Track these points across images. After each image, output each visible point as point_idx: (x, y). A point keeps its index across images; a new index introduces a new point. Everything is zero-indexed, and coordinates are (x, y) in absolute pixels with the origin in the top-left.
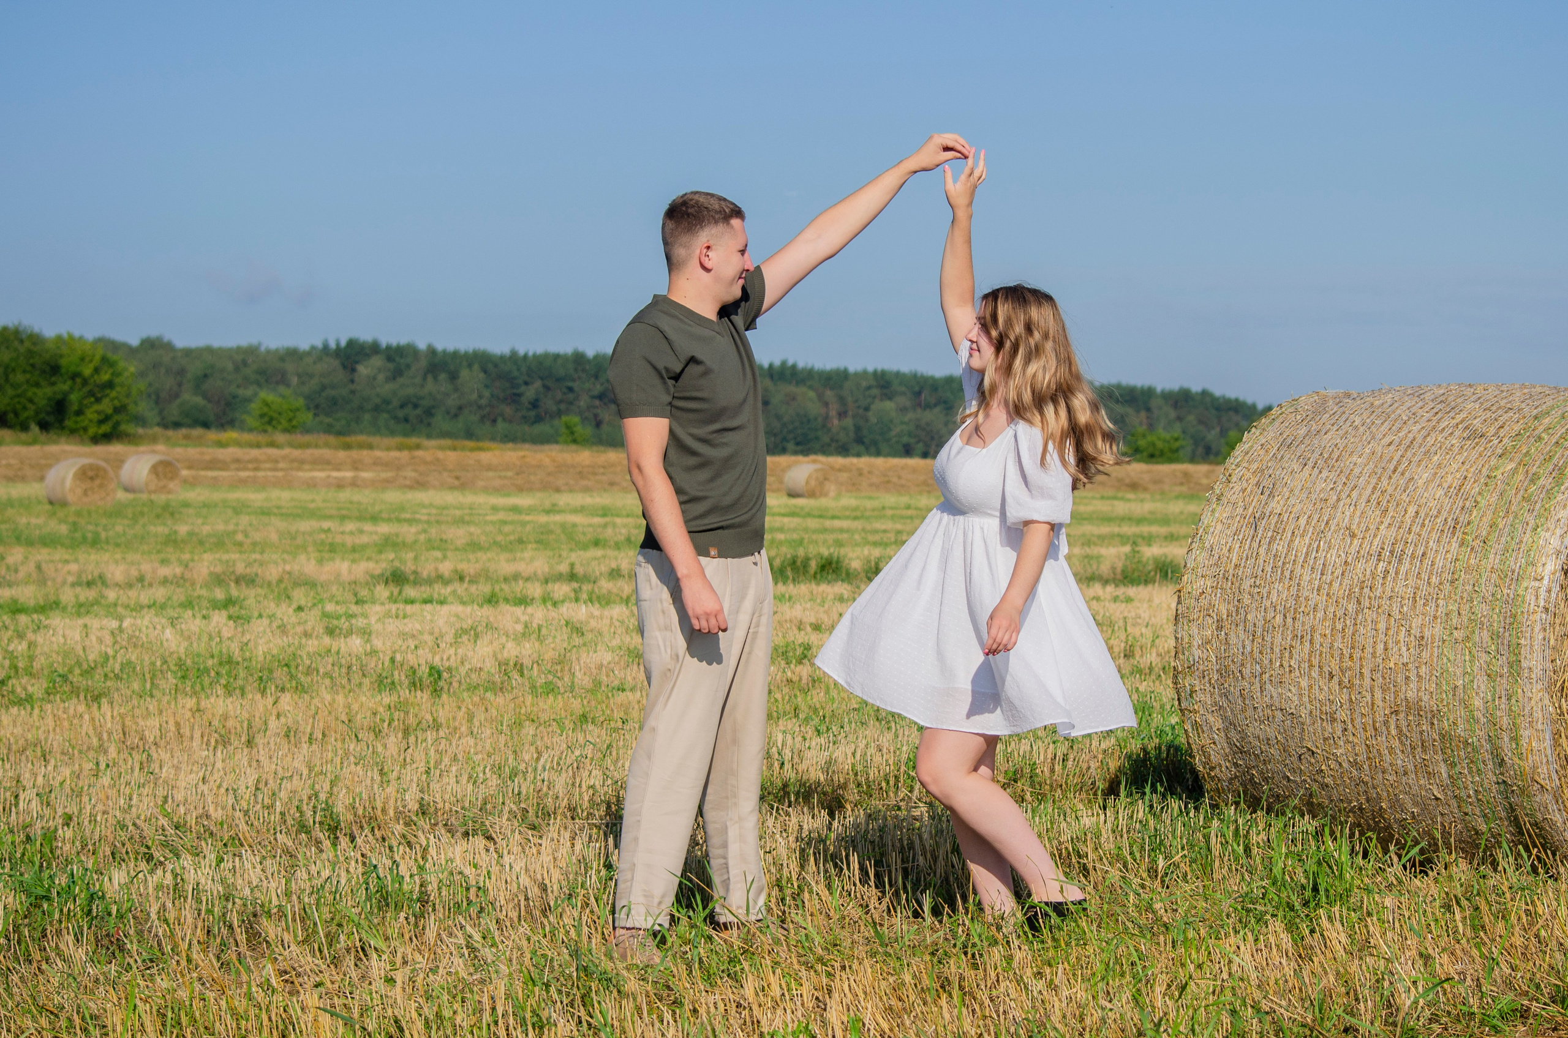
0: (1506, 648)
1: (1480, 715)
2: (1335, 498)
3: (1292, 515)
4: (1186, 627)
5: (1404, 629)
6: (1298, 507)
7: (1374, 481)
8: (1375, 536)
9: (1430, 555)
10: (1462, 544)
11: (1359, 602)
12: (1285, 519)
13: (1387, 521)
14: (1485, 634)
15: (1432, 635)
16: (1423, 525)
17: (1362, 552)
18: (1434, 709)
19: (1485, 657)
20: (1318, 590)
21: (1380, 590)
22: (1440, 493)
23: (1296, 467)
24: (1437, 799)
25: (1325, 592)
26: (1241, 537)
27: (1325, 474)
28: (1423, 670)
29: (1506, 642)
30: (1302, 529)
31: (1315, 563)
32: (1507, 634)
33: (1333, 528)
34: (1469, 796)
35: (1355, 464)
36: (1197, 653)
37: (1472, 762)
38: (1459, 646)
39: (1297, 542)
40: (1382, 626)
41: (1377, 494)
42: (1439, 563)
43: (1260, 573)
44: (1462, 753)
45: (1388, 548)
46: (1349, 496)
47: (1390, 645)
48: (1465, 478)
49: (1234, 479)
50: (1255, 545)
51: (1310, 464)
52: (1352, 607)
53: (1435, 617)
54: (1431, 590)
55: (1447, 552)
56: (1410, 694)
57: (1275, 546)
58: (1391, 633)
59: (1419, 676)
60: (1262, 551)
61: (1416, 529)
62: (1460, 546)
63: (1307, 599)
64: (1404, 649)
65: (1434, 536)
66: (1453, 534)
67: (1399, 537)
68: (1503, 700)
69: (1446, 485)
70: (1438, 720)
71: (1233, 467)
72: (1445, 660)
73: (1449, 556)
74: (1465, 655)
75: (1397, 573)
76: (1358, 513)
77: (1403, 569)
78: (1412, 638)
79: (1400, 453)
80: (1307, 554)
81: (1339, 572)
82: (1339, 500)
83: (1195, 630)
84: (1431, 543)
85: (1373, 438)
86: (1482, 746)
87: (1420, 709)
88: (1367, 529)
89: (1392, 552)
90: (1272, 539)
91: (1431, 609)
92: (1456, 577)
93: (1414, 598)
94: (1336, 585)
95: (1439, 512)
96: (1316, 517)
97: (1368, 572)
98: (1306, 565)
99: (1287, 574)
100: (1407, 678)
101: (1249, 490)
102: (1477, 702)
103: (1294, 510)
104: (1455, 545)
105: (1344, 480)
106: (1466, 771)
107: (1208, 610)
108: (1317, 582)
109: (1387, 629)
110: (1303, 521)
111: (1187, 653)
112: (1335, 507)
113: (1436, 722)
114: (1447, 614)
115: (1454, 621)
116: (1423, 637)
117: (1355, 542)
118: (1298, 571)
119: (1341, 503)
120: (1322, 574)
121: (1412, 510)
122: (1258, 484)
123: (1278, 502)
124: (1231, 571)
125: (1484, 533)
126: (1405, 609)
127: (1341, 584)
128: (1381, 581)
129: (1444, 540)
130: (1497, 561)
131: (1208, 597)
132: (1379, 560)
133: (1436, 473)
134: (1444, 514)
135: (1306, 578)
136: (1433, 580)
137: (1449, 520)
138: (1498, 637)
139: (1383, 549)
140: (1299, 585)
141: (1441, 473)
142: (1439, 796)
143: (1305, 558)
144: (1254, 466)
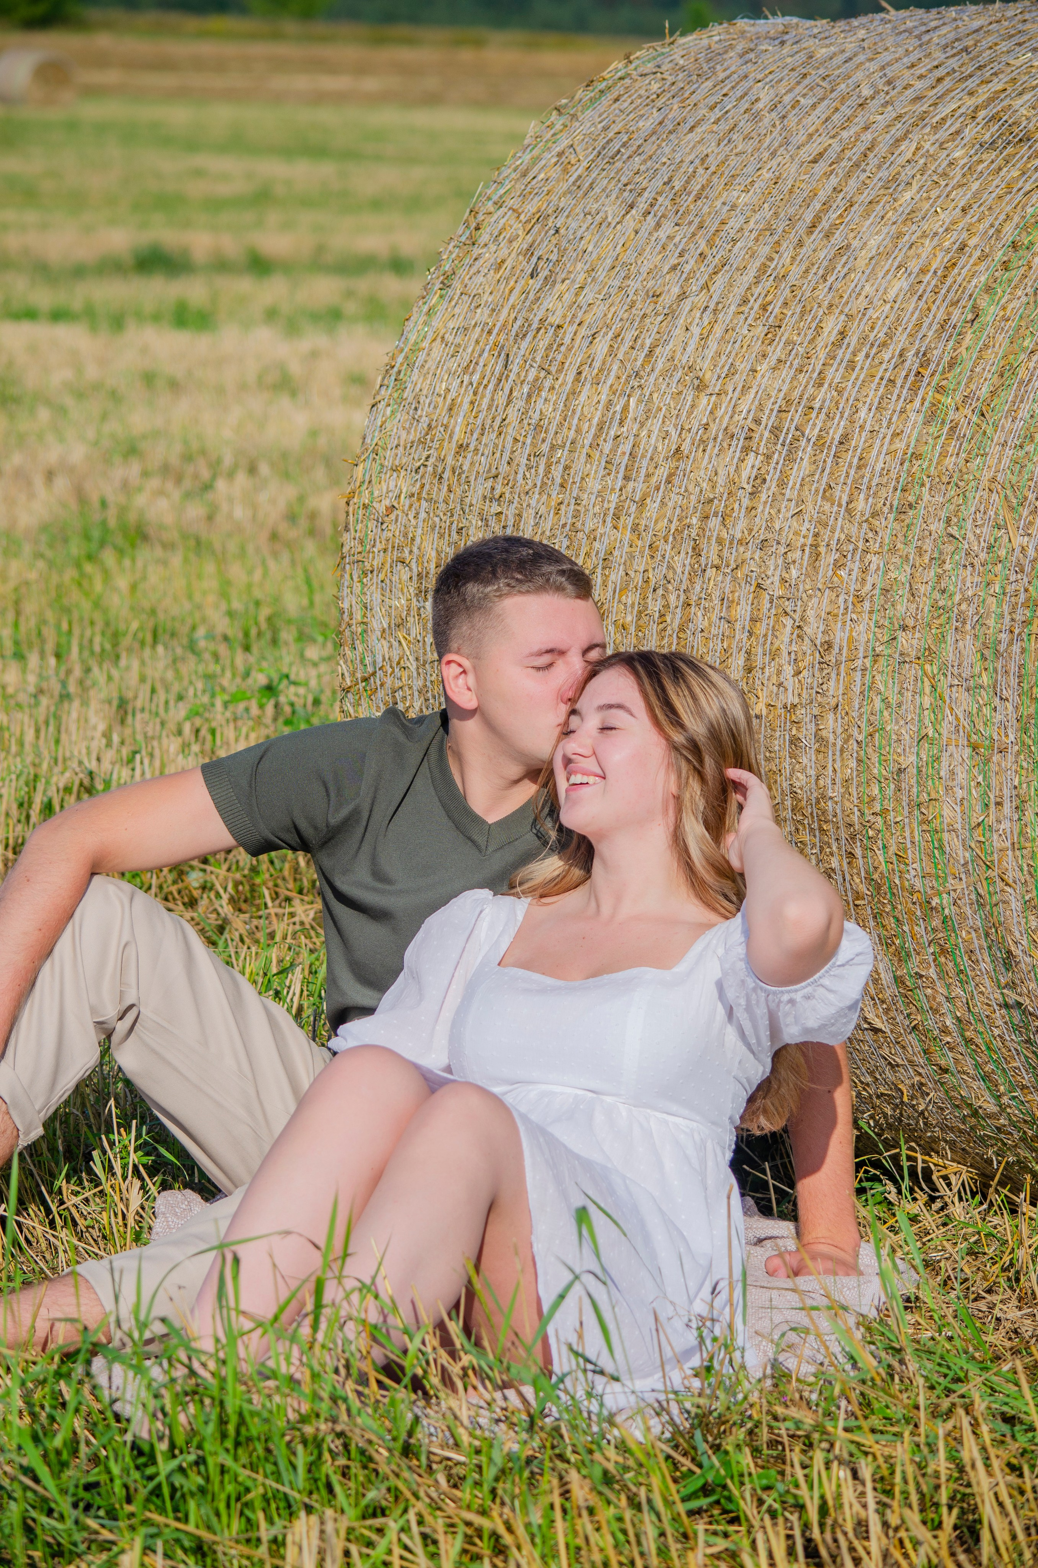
0: (1014, 682)
1: (957, 843)
2: (676, 290)
3: (583, 331)
4: (357, 588)
5: (788, 622)
6: (599, 310)
7: (764, 250)
8: (745, 389)
9: (858, 440)
10: (932, 415)
11: (697, 552)
12: (567, 340)
13: (777, 352)
14: (969, 646)
15: (851, 640)
16: (851, 365)
17: (714, 428)
18: (855, 819)
19: (964, 701)
20: (617, 517)
21: (742, 525)
22: (900, 285)
23: (612, 210)
24: (876, 1031)
25: (630, 521)
26: (476, 378)
27: (667, 228)
28: (830, 722)
29: (1013, 668)
30: (597, 364)
31: (614, 450)
32: (1016, 648)
33: (660, 365)
34: (945, 1031)
35: (733, 207)
36: (381, 648)
37: (944, 951)
38: (910, 671)
39: (583, 398)
40: (743, 611)
41: (768, 284)
42: (877, 461)
43: (504, 468)
44: (920, 930)
45: (768, 420)
46: (706, 286)
47: (759, 661)
48: (962, 249)
49: (484, 237)
50: (501, 399)
51: (642, 205)
52: (682, 562)
53: (859, 598)
54: (854, 530)
55: (896, 435)
56: (800, 780)
57: (540, 404)
58: (761, 629)
59: (819, 739)
60: (513, 415)
61: (834, 374)
62: (927, 423)
63: (592, 537)
64: (789, 670)
65: (873, 395)
66: (914, 390)
67: (796, 394)
68: (1007, 808)
69: (914, 266)
70: (865, 848)
71: (490, 206)
72: (878, 704)
73: (900, 445)
74: (922, 693)
75: (782, 484)
76: (718, 330)
77: (796, 474)
78: (807, 646)
79: (834, 181)
80: (600, 428)
81: (662, 472)
82: (683, 296)
83: (375, 596)
84: (863, 414)
85: (786, 142)
86: (963, 916)
87: (823, 815)
88: (732, 373)
89: (776, 431)
90: (536, 387)
91: (849, 576)
92: (912, 499)
93: (815, 546)
94: (653, 506)
95: (890, 335)
96: (629, 336)
97: (721, 480)
98: (596, 454)
99: (557, 472)
100: (795, 741)
101: (509, 263)
102: (949, 812)
103: (589, 318)
104: (915, 418)
105: (703, 246)
106: (932, 972)
107: (400, 548)
108: (614, 498)
109: (754, 620)
110: (601, 347)
111: (360, 648)
112: (671, 314)
113: (858, 852)
114: (885, 591)
115: (901, 608)
116: (829, 645)
117: (704, 400)
118: (579, 464)
119: (687, 305)
120: (627, 478)
121: (832, 326)
122: (529, 252)
123: (560, 297)
124: (450, 461)
125: (984, 392)
126: (794, 573)
127: (663, 504)
128: (746, 502)
129: (894, 405)
130: (1006, 462)
131: (402, 519)
132: (746, 450)
133: (900, 235)
134: (901, 339)
135: (594, 485)
136: (860, 504)
137: (910, 354)
138: (997, 654)
139: (757, 422)
140: (578, 501)
141: (912, 233)
142: (879, 1024)
143: (597, 436)
144: (531, 207)
